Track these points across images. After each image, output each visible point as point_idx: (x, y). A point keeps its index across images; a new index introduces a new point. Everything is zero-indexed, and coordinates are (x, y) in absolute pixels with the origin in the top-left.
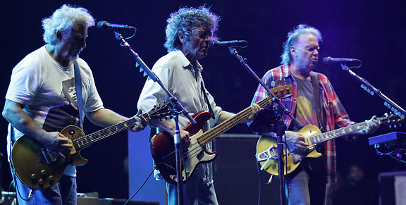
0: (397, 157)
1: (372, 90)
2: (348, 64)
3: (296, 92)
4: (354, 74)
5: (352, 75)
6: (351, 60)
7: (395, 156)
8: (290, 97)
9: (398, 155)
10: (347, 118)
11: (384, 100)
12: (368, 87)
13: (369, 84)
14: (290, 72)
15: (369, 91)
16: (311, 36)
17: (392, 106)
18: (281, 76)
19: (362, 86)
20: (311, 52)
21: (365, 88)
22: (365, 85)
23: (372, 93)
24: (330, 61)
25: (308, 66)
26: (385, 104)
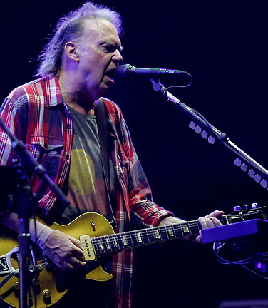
0: (257, 270)
1: (211, 133)
2: (166, 80)
3: (69, 139)
4: (176, 100)
5: (171, 103)
6: (172, 72)
7: (253, 266)
8: (59, 150)
9: (259, 266)
10: (148, 197)
11: (235, 155)
12: (204, 128)
13: (205, 122)
14: (59, 97)
15: (204, 135)
16: (107, 23)
17: (250, 166)
18: (42, 103)
19: (192, 125)
20: (109, 55)
21: (198, 130)
22: (198, 123)
23: (211, 141)
24: (130, 73)
25: (97, 86)
26: (237, 162)
